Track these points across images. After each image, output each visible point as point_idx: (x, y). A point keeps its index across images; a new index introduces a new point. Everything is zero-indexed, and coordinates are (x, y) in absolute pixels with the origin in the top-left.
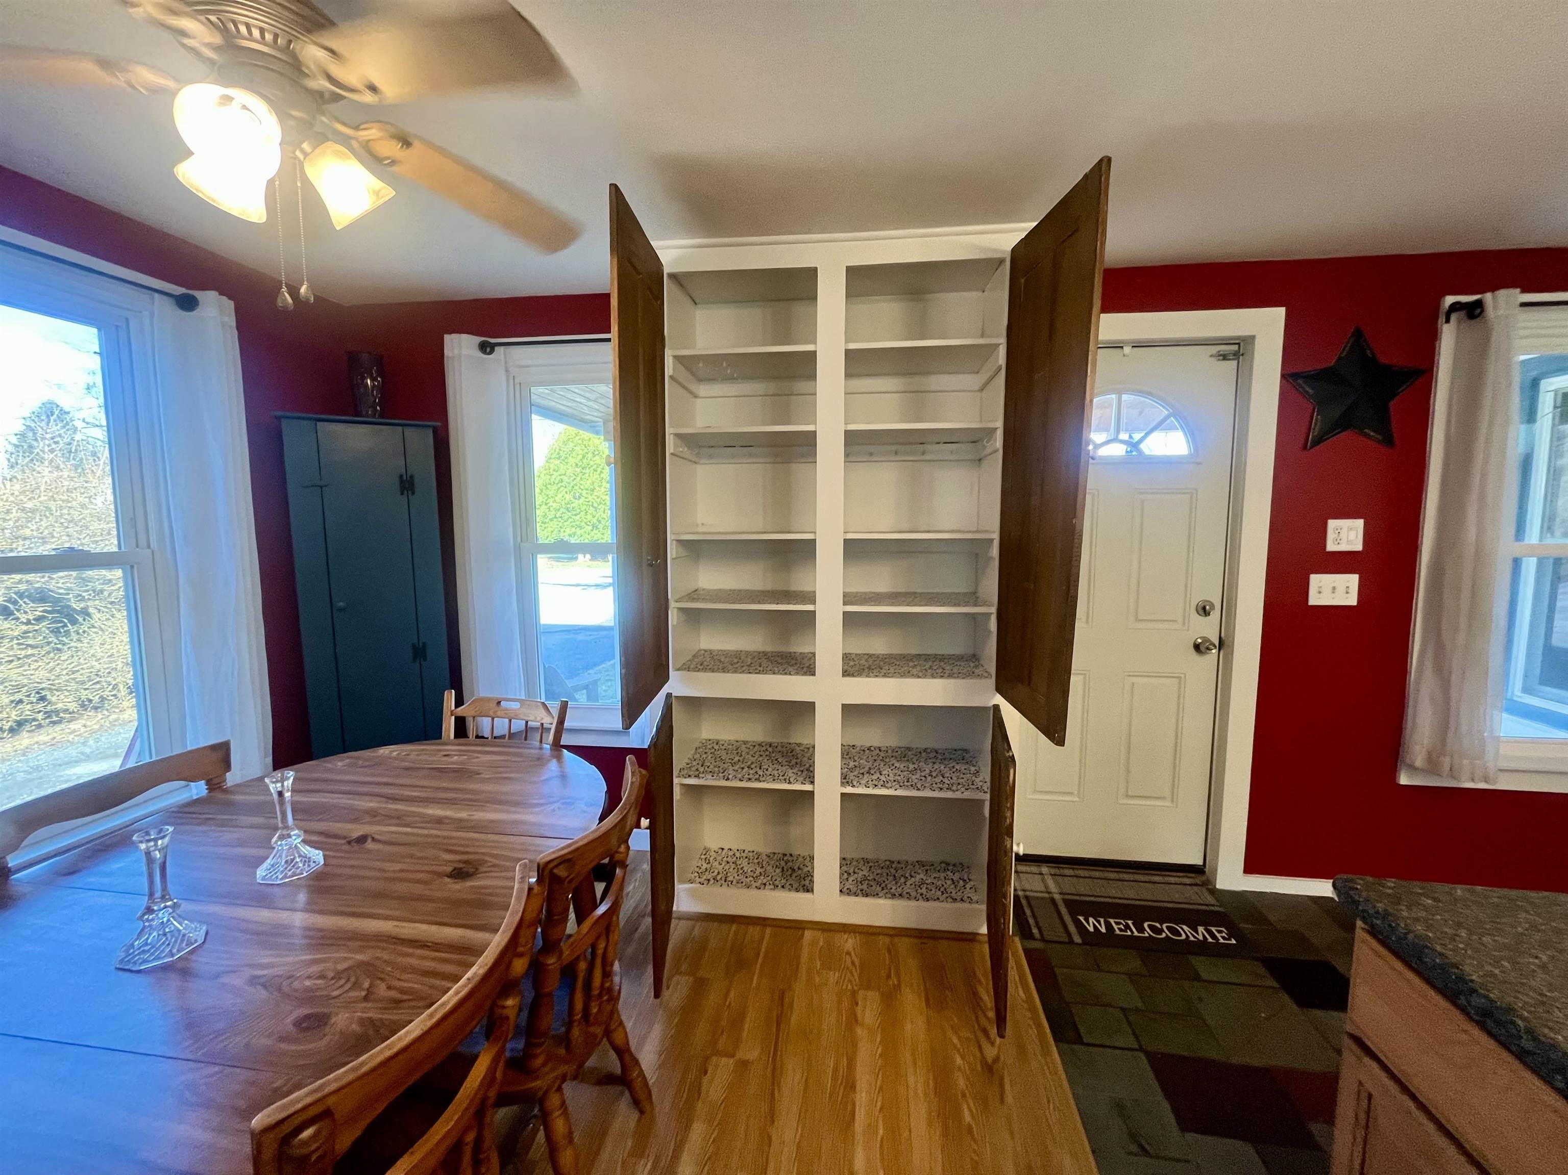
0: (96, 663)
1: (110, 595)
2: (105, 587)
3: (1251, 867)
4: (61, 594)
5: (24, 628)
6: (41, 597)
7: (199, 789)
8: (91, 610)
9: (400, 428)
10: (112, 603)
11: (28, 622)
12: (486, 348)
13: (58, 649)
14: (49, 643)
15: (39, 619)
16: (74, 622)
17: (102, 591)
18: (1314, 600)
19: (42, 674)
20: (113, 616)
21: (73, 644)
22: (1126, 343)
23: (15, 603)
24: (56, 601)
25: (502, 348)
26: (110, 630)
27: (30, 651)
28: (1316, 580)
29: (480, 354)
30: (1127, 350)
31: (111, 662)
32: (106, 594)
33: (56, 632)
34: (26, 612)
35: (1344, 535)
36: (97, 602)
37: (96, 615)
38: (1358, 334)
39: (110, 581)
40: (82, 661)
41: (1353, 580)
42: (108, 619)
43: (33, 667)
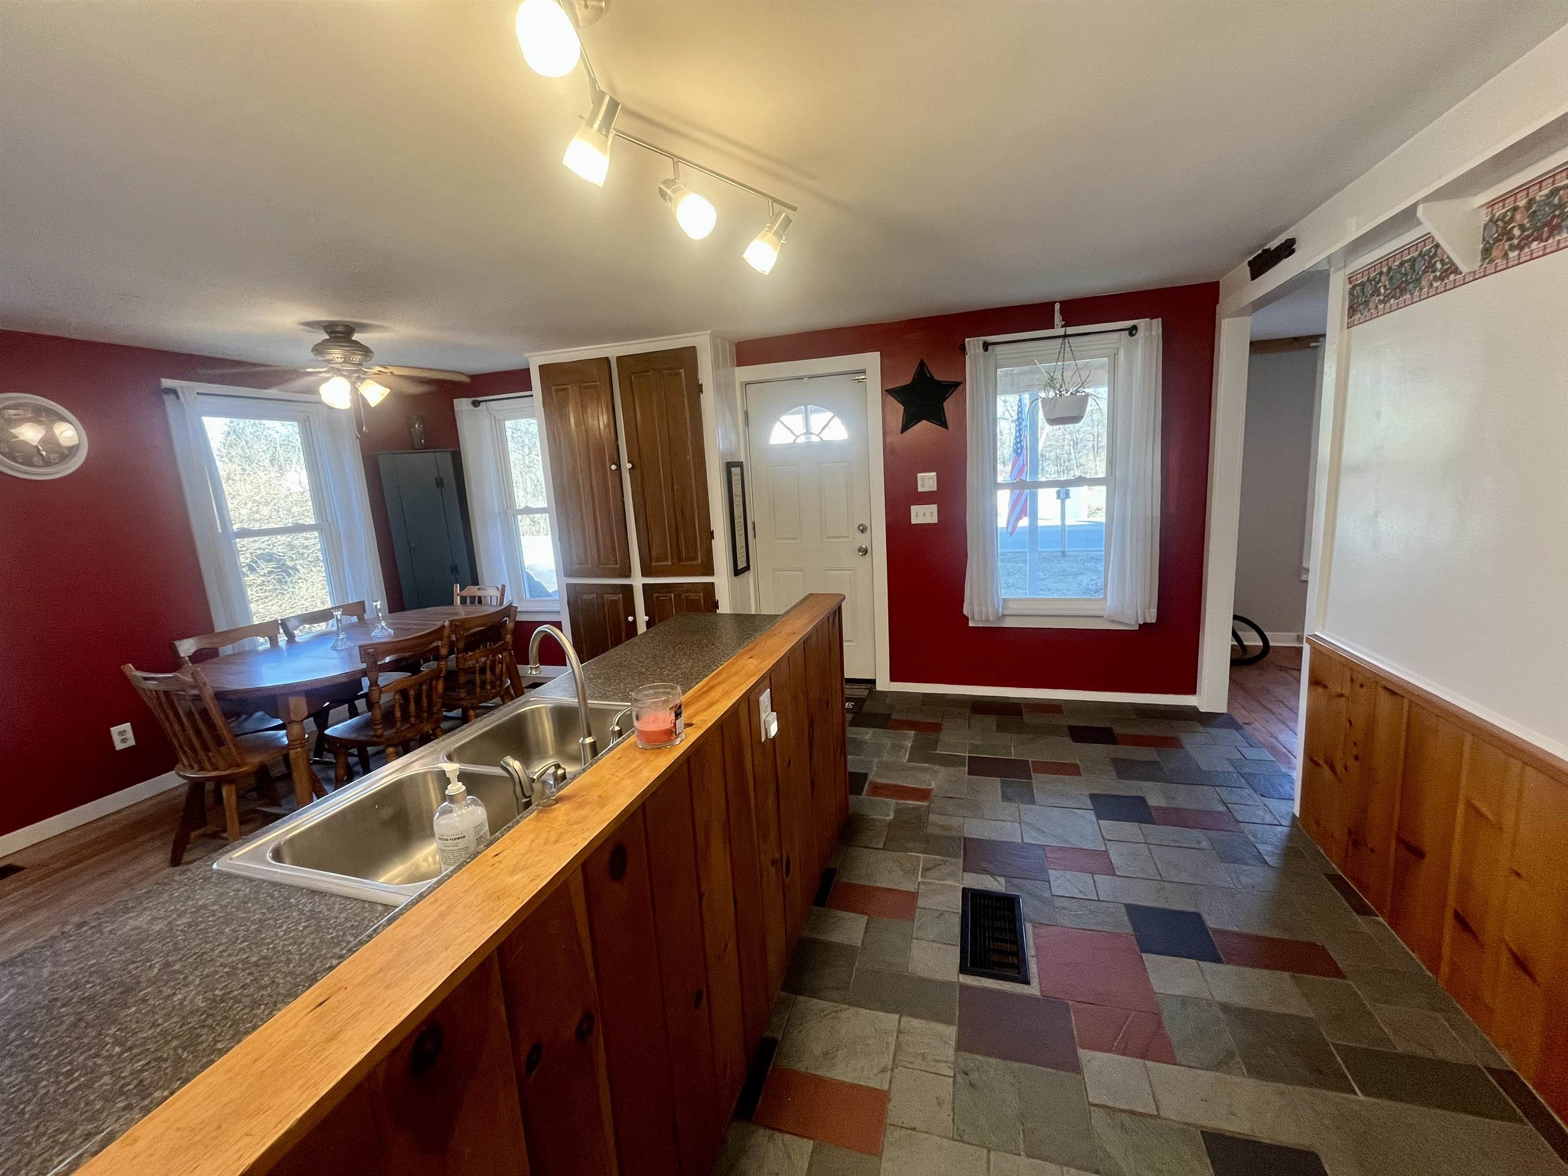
0: (305, 602)
1: (308, 556)
2: (305, 551)
3: (894, 678)
4: (279, 556)
5: (263, 578)
6: (269, 558)
7: (355, 619)
8: (299, 567)
9: (433, 454)
10: (309, 561)
11: (264, 575)
12: (476, 404)
13: (282, 593)
14: (276, 589)
15: (270, 573)
16: (289, 575)
17: (303, 554)
18: (914, 521)
19: (275, 608)
20: (311, 570)
21: (290, 590)
22: (806, 376)
23: (256, 562)
24: (278, 561)
25: (484, 403)
26: (311, 580)
27: (267, 594)
28: (914, 509)
29: (473, 408)
30: (806, 380)
31: (313, 601)
32: (306, 555)
33: (279, 581)
34: (263, 569)
35: (926, 482)
36: (301, 561)
37: (302, 570)
38: (922, 364)
39: (307, 547)
40: (297, 600)
41: (934, 508)
42: (308, 573)
43: (270, 604)
